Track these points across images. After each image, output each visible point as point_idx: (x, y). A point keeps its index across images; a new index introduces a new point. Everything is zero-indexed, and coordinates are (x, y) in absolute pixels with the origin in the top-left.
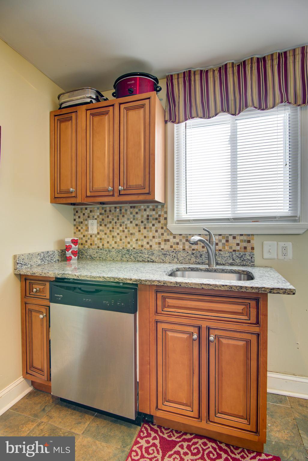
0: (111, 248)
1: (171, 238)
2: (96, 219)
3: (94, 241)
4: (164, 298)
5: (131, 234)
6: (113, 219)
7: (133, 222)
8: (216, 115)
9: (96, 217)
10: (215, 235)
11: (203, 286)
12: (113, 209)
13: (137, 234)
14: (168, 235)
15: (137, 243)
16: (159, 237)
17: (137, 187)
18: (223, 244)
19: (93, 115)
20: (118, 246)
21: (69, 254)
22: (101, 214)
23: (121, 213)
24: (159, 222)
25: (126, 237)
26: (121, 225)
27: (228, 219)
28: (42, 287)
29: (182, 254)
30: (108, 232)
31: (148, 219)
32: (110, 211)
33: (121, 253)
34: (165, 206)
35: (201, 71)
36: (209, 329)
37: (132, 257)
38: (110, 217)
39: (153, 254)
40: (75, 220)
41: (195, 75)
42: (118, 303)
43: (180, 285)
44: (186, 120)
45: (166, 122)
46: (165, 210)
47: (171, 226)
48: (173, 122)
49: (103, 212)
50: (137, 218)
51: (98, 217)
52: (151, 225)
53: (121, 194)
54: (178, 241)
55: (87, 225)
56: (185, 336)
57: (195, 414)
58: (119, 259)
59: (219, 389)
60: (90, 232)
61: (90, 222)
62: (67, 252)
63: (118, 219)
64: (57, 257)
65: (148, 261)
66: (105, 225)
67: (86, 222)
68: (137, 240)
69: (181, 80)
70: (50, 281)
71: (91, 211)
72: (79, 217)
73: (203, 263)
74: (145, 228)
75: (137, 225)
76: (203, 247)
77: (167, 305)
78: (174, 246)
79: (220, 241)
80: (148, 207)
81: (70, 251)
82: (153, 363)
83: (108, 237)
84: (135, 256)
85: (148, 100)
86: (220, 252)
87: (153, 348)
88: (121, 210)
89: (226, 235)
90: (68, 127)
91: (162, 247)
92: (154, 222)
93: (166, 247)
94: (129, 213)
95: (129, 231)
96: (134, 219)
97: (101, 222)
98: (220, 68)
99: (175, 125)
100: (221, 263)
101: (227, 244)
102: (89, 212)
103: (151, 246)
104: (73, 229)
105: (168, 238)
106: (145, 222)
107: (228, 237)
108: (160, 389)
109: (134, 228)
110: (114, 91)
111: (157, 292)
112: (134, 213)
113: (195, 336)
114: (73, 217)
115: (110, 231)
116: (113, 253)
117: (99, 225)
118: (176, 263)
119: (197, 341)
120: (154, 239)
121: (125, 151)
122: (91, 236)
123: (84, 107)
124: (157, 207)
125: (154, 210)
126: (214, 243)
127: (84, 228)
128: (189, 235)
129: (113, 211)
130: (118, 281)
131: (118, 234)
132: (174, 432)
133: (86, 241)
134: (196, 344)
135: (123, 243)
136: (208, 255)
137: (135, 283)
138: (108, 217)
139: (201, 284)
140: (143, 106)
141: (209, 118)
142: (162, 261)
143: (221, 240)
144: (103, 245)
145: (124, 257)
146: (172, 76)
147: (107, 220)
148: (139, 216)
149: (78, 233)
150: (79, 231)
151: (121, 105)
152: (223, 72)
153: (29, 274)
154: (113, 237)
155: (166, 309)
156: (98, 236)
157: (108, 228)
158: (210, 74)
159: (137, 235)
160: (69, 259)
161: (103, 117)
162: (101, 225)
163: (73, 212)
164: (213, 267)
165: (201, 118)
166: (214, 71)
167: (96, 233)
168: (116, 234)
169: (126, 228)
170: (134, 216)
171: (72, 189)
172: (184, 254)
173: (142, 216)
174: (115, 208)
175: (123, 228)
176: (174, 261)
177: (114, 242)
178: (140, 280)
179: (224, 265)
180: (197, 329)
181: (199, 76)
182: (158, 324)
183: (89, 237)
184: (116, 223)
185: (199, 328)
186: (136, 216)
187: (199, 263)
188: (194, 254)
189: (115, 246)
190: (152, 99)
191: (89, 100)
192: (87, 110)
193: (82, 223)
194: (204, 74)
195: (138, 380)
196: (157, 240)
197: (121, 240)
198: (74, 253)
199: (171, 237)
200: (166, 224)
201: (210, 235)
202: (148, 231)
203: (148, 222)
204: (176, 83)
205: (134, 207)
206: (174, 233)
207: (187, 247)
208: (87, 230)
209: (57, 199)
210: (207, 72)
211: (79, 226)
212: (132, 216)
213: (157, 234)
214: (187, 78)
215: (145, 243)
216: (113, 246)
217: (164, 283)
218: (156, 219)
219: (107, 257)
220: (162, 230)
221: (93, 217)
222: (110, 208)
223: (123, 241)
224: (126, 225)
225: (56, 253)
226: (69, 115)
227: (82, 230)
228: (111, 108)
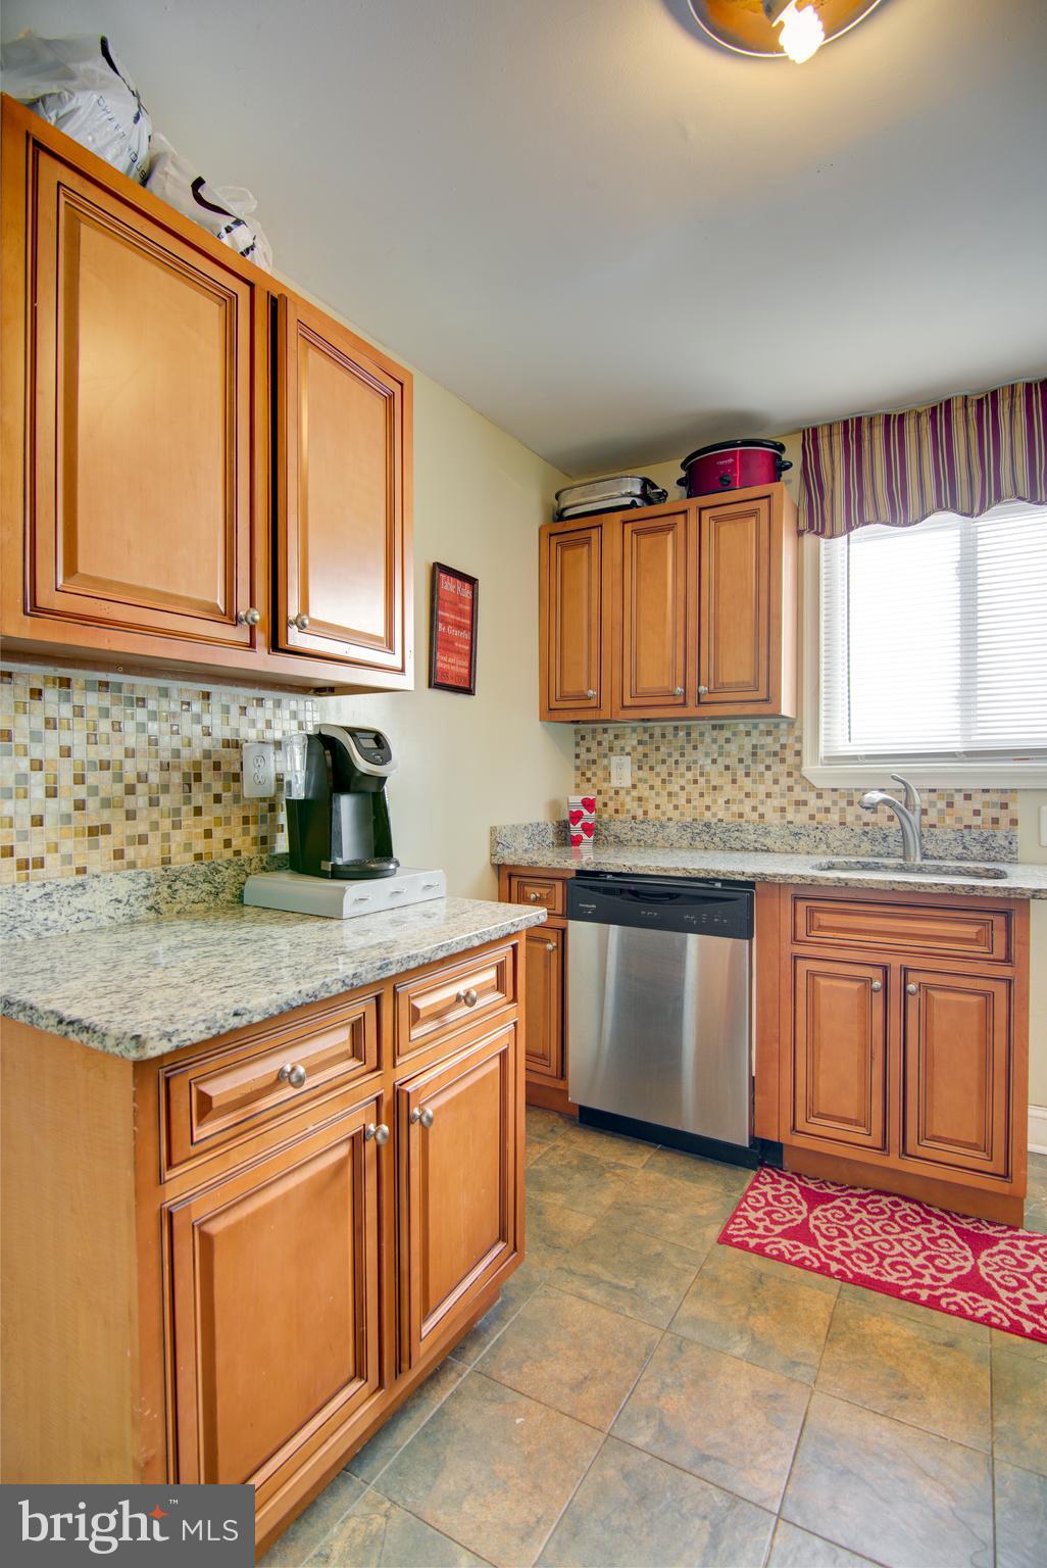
0: (664, 819)
1: (811, 797)
2: (628, 754)
3: (622, 805)
4: (811, 911)
5: (715, 788)
6: (670, 755)
7: (719, 760)
8: (924, 517)
9: (628, 749)
10: (920, 791)
11: (895, 886)
12: (670, 732)
13: (728, 788)
14: (804, 790)
15: (727, 809)
16: (783, 796)
17: (740, 687)
18: (941, 812)
19: (637, 532)
20: (682, 814)
21: (576, 829)
22: (640, 742)
23: (688, 742)
24: (783, 761)
25: (702, 795)
26: (689, 769)
27: (953, 755)
28: (545, 891)
29: (840, 834)
30: (658, 783)
31: (754, 754)
32: (663, 736)
33: (689, 830)
34: (797, 725)
35: (888, 417)
36: (906, 970)
37: (716, 840)
38: (662, 749)
39: (769, 832)
40: (577, 756)
41: (871, 427)
42: (716, 920)
43: (846, 884)
44: (849, 528)
45: (800, 533)
46: (797, 733)
47: (809, 768)
48: (817, 533)
49: (646, 737)
50: (729, 753)
51: (634, 749)
52: (762, 768)
53: (702, 700)
54: (828, 804)
55: (606, 768)
56: (856, 986)
57: (875, 1139)
58: (685, 843)
59: (927, 1089)
60: (615, 783)
61: (615, 760)
62: (572, 826)
63: (682, 755)
64: (551, 838)
65: (756, 850)
66: (652, 768)
67: (605, 762)
68: (727, 802)
69: (838, 440)
70: (563, 879)
71: (616, 737)
72: (589, 750)
73: (888, 855)
74: (747, 775)
75: (727, 768)
76: (891, 818)
77: (816, 925)
78: (818, 816)
79: (933, 804)
80: (755, 726)
81: (579, 825)
82: (787, 1040)
83: (658, 794)
84: (725, 837)
85: (766, 500)
86: (931, 829)
87: (787, 1009)
88: (688, 734)
89: (948, 792)
90: (580, 561)
91: (790, 816)
92: (768, 761)
93: (800, 818)
94: (708, 739)
95: (708, 781)
96: (720, 755)
97: (640, 761)
98: (934, 409)
99: (823, 540)
100: (935, 854)
101: (950, 810)
102: (612, 738)
103: (762, 816)
104: (573, 777)
105: (803, 796)
106: (748, 761)
107: (952, 795)
108: (801, 1091)
109: (721, 774)
110: (683, 474)
111: (796, 898)
112: (721, 741)
113: (877, 984)
114: (573, 750)
115: (664, 781)
116: (672, 830)
117: (636, 767)
118: (825, 853)
119: (881, 993)
120: (769, 800)
121: (712, 611)
122: (617, 793)
123: (619, 516)
124: (777, 726)
125: (769, 733)
126: (918, 808)
127: (600, 774)
128: (856, 790)
129: (670, 737)
130: (716, 876)
131: (683, 788)
132: (828, 1184)
133: (605, 805)
134: (878, 998)
135: (695, 808)
136: (903, 836)
137: (752, 879)
138: (658, 749)
139: (890, 882)
140: (754, 513)
141: (906, 524)
142: (789, 849)
143: (935, 802)
144: (645, 813)
145: (698, 839)
146: (815, 430)
147: (654, 757)
148: (732, 748)
149: (585, 786)
150: (589, 780)
151: (703, 512)
152: (941, 417)
153: (524, 863)
154: (670, 794)
155: (814, 933)
156: (634, 793)
157: (658, 775)
158: (910, 425)
159: (729, 791)
160: (577, 841)
161: (660, 536)
162: (640, 768)
163: (572, 739)
164: (915, 860)
165: (887, 524)
166: (919, 415)
167: (630, 785)
168: (675, 788)
169: (702, 774)
170: (721, 747)
171: (591, 692)
172: (844, 834)
173: (741, 748)
174: (676, 728)
175: (694, 775)
176: (820, 850)
177: (671, 806)
178: (762, 874)
179: (940, 858)
180: (880, 972)
181: (882, 429)
182: (799, 961)
183: (612, 793)
184: (676, 762)
185: (885, 969)
186: (726, 746)
187: (879, 855)
188: (868, 833)
189: (676, 815)
190: (775, 498)
191: (627, 501)
192: (624, 523)
193: (594, 762)
194: (894, 423)
195: (754, 1074)
196: (776, 802)
197: (689, 801)
198: (588, 829)
199: (813, 795)
200: (799, 767)
201: (907, 790)
202: (754, 782)
203: (754, 762)
204: (826, 447)
205: (722, 727)
206: (819, 784)
207: (850, 819)
208: (607, 779)
209: (556, 713)
210: (902, 417)
211: (589, 769)
212: (715, 747)
213: (776, 789)
214: (852, 435)
215: (746, 809)
216: (669, 815)
217: (812, 880)
218: (775, 754)
219: (657, 839)
220: (790, 779)
221: (623, 749)
222: (664, 728)
223: (694, 803)
224: (702, 767)
225: (551, 829)
226: (584, 534)
227: (594, 780)
228: (680, 518)
